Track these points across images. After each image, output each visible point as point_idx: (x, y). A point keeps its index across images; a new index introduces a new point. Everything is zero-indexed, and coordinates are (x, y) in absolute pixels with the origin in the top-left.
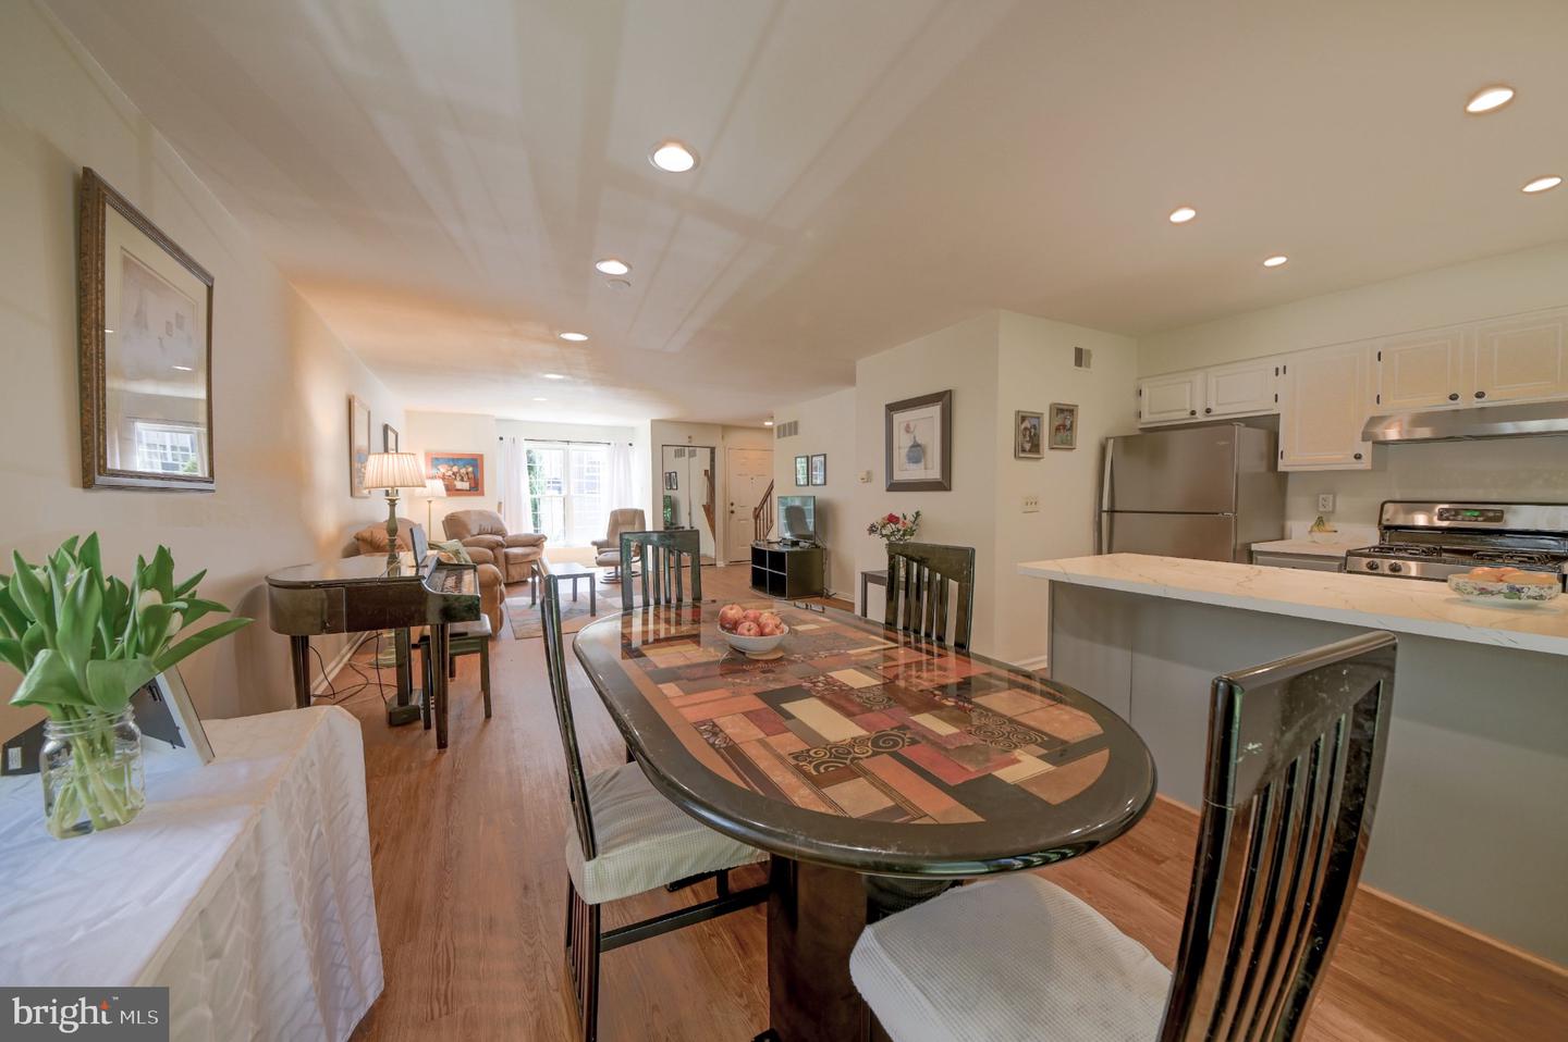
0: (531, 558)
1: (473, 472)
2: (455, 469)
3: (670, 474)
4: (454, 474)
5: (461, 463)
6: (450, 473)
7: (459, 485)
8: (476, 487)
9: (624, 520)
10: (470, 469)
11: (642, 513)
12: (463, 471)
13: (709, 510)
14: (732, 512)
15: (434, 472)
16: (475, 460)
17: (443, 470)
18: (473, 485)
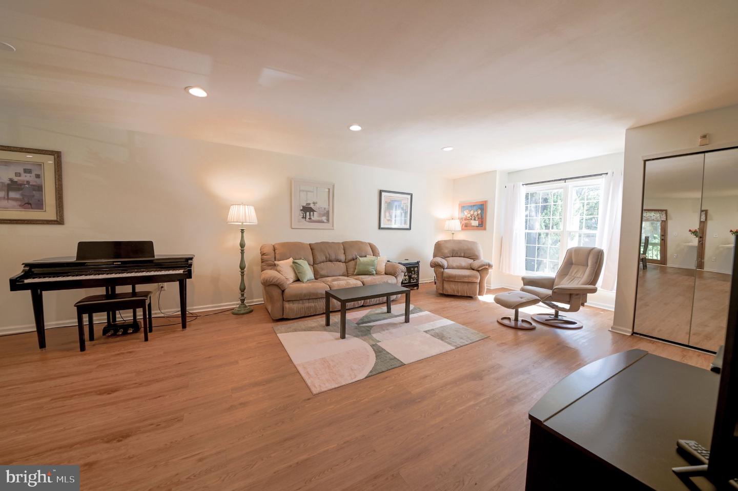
1: (481, 214)
2: (472, 212)
4: (471, 216)
5: (475, 208)
7: (472, 223)
8: (482, 225)
9: (579, 261)
10: (479, 212)
12: (476, 213)
15: (462, 215)
16: (483, 205)
17: (465, 214)
18: (480, 223)
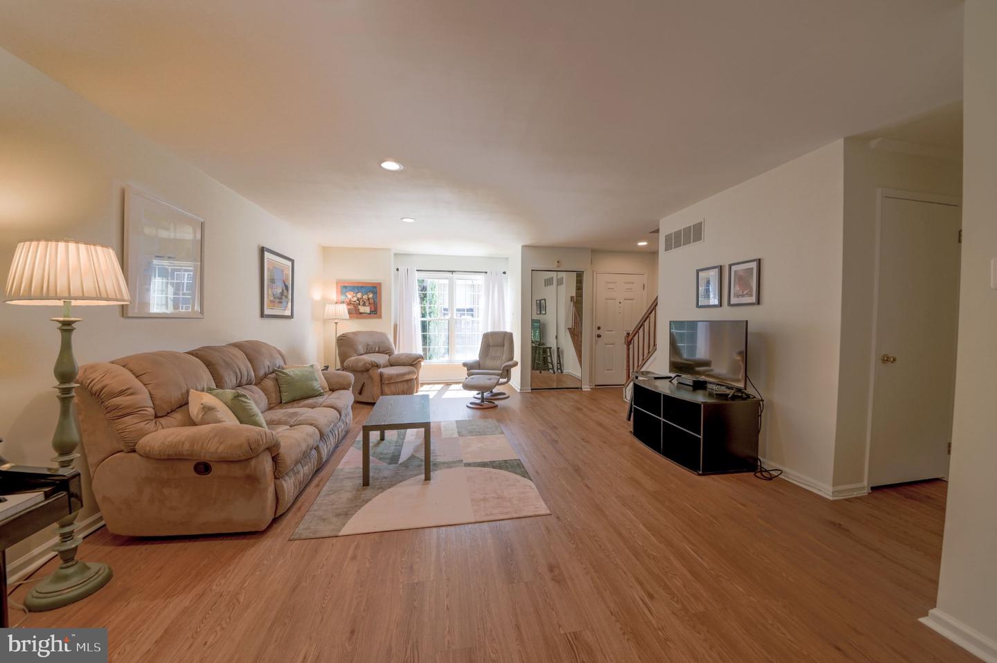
0: (407, 377)
1: (373, 298)
2: (359, 295)
3: (540, 301)
4: (358, 300)
5: (363, 290)
6: (355, 299)
7: (362, 309)
8: (375, 311)
9: (495, 343)
10: (371, 296)
11: (511, 335)
12: (365, 297)
13: (576, 334)
14: (599, 336)
15: (343, 298)
16: (375, 287)
17: (350, 296)
18: (373, 309)
